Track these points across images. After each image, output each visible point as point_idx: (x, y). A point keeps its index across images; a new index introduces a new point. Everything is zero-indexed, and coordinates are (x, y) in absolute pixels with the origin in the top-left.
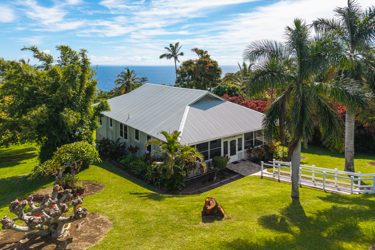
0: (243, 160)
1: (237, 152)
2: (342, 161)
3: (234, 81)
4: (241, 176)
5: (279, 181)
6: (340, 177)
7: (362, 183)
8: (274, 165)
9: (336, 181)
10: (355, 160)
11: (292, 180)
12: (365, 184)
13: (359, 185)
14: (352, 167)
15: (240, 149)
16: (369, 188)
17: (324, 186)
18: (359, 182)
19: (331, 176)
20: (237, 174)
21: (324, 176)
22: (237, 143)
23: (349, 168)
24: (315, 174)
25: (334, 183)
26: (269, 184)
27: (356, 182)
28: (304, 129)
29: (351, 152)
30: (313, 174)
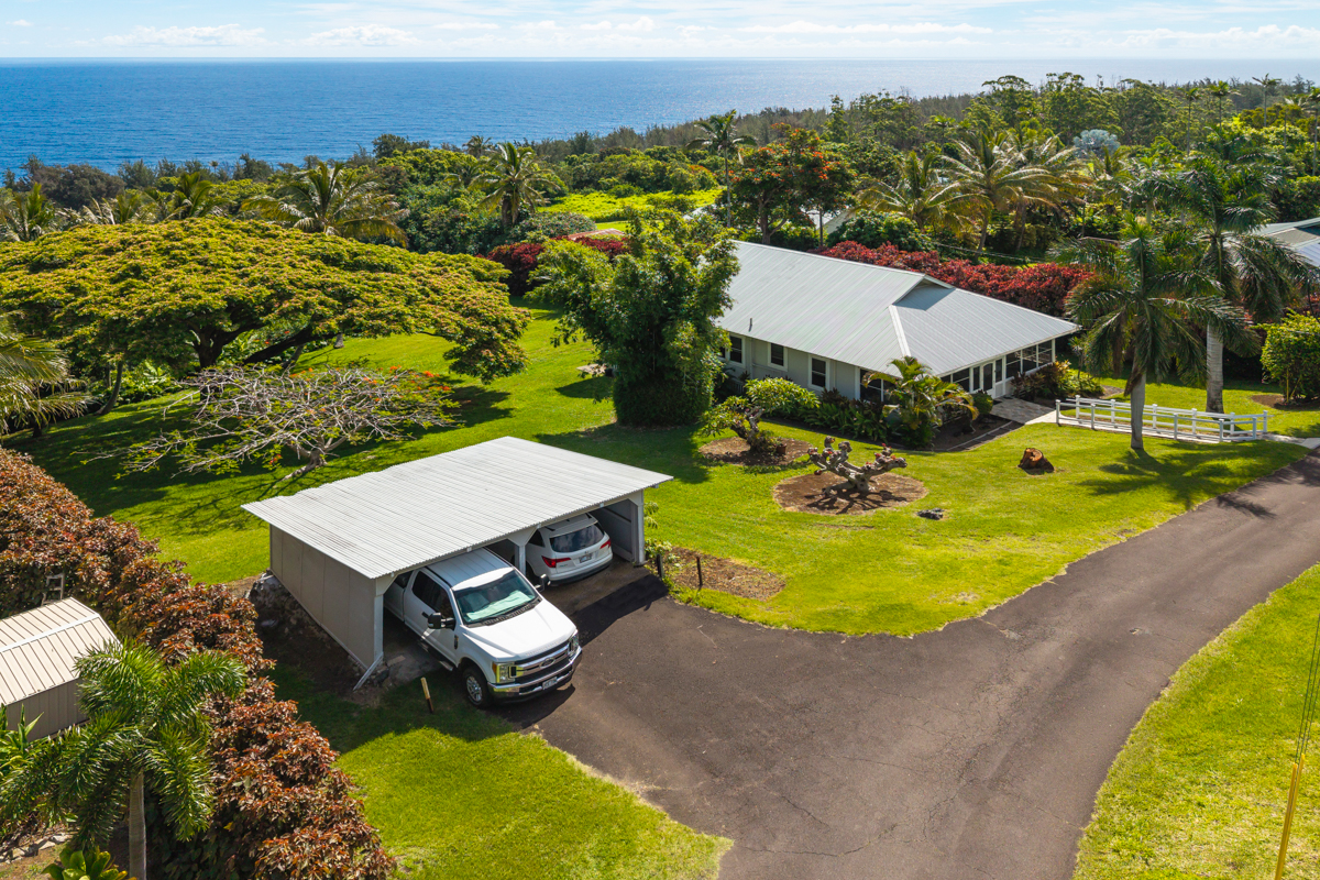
0: (1005, 397)
1: (995, 384)
2: (1201, 395)
3: (887, 199)
4: (1017, 425)
5: (1093, 429)
6: (1201, 421)
7: (1237, 429)
8: (1078, 404)
9: (1194, 426)
10: (1225, 392)
11: (1133, 429)
12: (1240, 430)
13: (1232, 431)
14: (1219, 406)
15: (999, 378)
16: (1246, 435)
17: (1176, 434)
18: (1232, 427)
19: (1186, 419)
20: (1008, 421)
21: (1176, 419)
22: (994, 368)
23: (1214, 405)
24: (1158, 417)
25: (1191, 430)
26: (1080, 434)
27: (1227, 427)
28: (1157, 365)
29: (1218, 383)
30: (1155, 418)
